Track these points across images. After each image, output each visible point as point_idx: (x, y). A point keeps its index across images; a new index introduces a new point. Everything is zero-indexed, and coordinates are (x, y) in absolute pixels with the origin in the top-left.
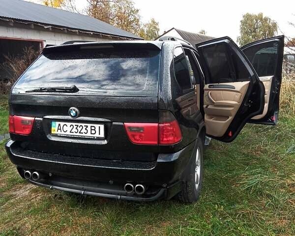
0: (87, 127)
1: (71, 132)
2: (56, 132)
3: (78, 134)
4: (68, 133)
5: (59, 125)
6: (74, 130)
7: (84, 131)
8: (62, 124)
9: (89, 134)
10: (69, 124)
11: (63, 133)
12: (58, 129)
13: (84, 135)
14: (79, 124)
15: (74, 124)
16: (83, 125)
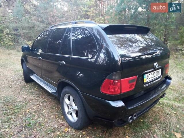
0: (156, 72)
1: (152, 78)
2: (146, 81)
3: (154, 78)
4: (151, 79)
5: (147, 76)
6: (153, 76)
7: (156, 75)
8: (148, 74)
9: (157, 76)
10: (150, 73)
11: (149, 80)
12: (147, 78)
13: (156, 77)
14: (154, 72)
15: (152, 73)
16: (155, 72)
